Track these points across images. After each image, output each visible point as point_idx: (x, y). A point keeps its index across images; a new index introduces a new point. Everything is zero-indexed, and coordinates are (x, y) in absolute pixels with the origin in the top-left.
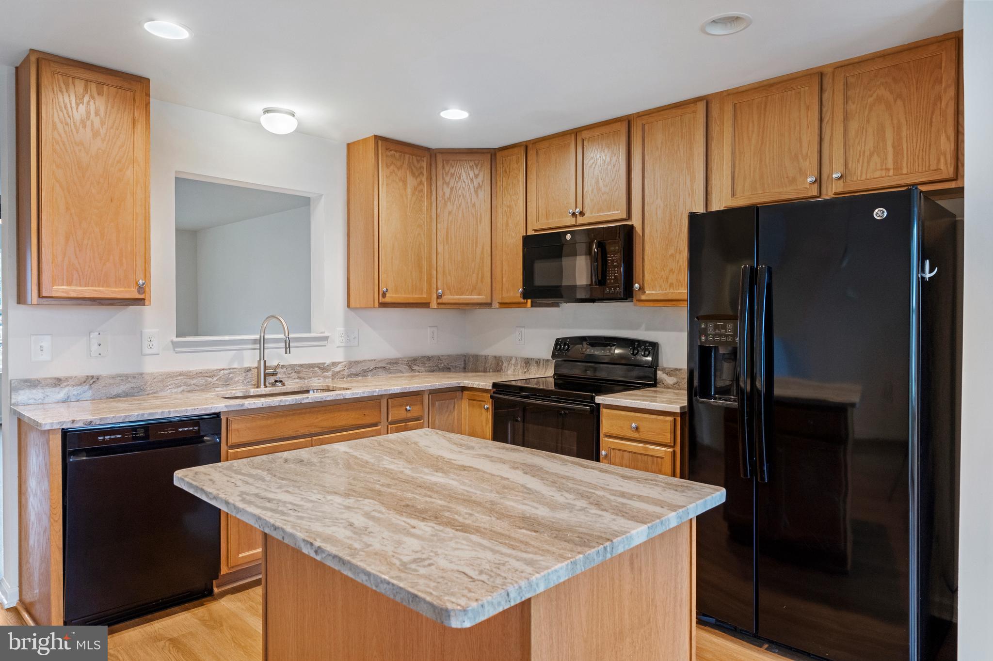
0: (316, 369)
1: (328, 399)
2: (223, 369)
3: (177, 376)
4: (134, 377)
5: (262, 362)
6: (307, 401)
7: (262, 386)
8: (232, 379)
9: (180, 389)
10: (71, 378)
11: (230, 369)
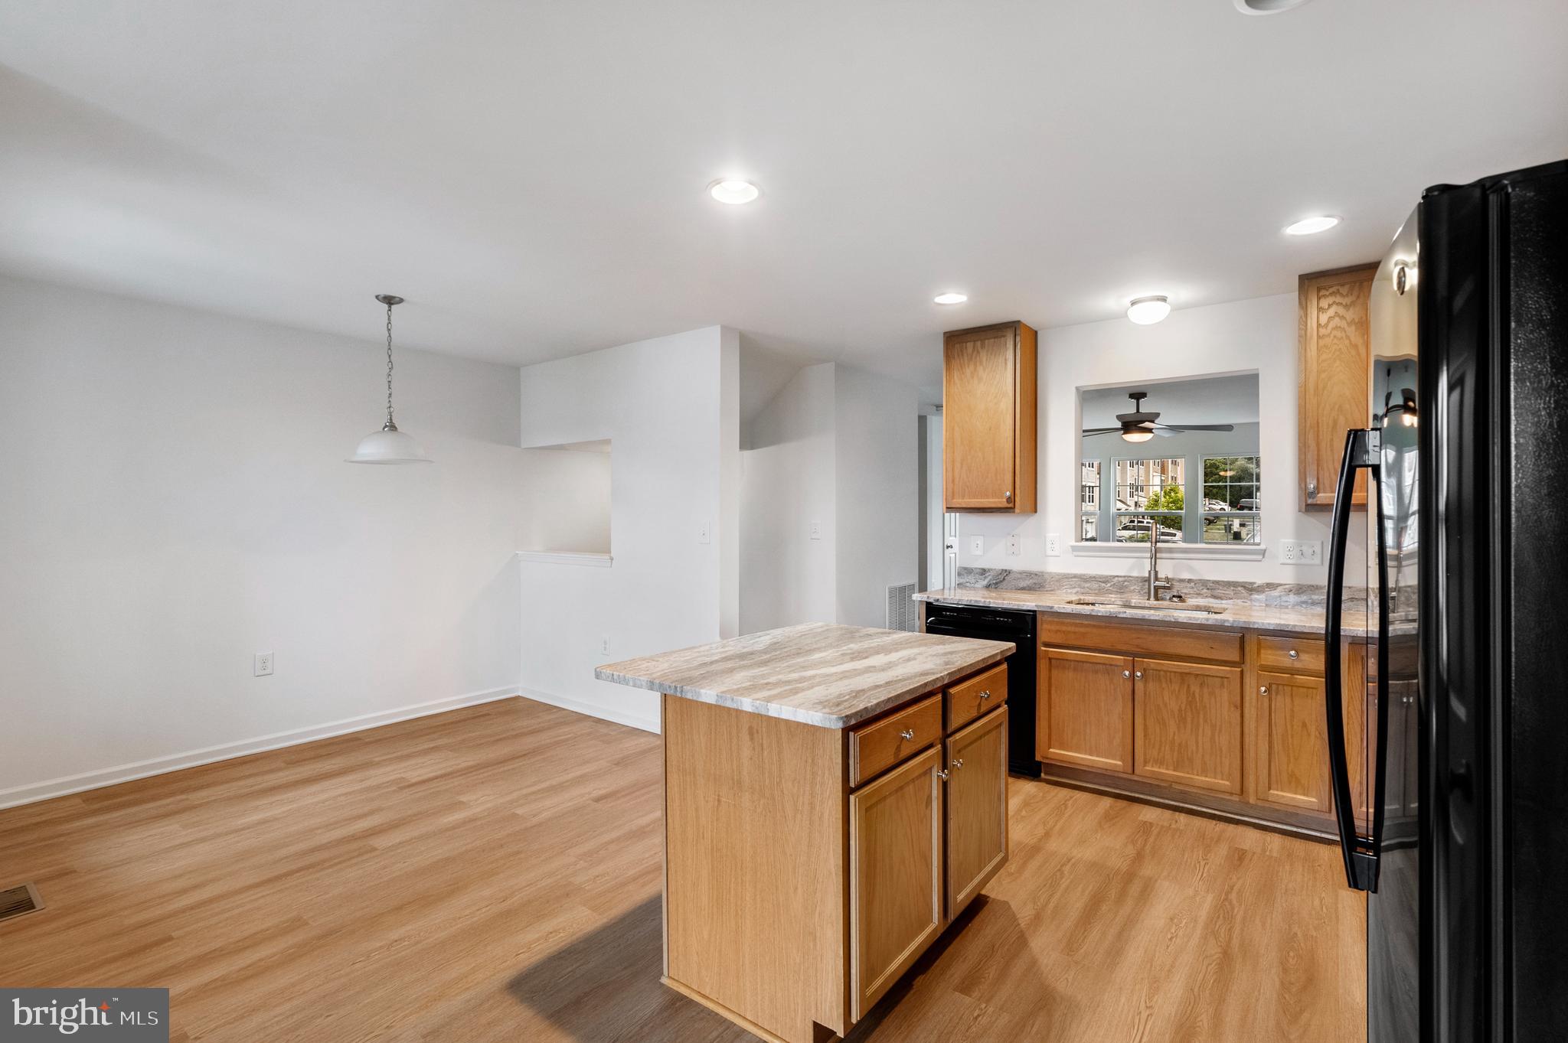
0: (1240, 588)
1: (1152, 618)
2: (1117, 576)
3: (1072, 578)
4: (1036, 575)
5: (1153, 573)
6: (1124, 616)
7: (1152, 598)
8: (1126, 587)
9: (1075, 591)
10: (992, 570)
11: (1124, 577)
